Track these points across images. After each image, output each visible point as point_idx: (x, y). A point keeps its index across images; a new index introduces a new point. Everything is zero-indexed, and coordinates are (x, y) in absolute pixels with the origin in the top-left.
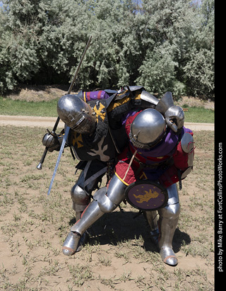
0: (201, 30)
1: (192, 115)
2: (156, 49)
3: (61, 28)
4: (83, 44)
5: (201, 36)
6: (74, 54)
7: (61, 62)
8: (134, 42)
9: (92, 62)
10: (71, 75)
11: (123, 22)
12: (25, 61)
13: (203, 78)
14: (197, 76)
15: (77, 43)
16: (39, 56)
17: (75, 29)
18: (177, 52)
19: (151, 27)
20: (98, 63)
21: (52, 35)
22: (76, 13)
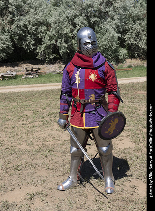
0: (134, 7)
1: (136, 72)
2: (101, 25)
3: (27, 17)
4: (45, 28)
5: (135, 11)
6: (39, 36)
7: (29, 43)
8: (85, 22)
9: (54, 41)
10: (38, 53)
11: (73, 7)
12: (2, 45)
13: (141, 43)
14: (136, 42)
15: (40, 27)
16: (12, 40)
17: (38, 17)
18: (118, 26)
19: (96, 9)
20: (59, 41)
21: (21, 23)
22: (37, 5)
